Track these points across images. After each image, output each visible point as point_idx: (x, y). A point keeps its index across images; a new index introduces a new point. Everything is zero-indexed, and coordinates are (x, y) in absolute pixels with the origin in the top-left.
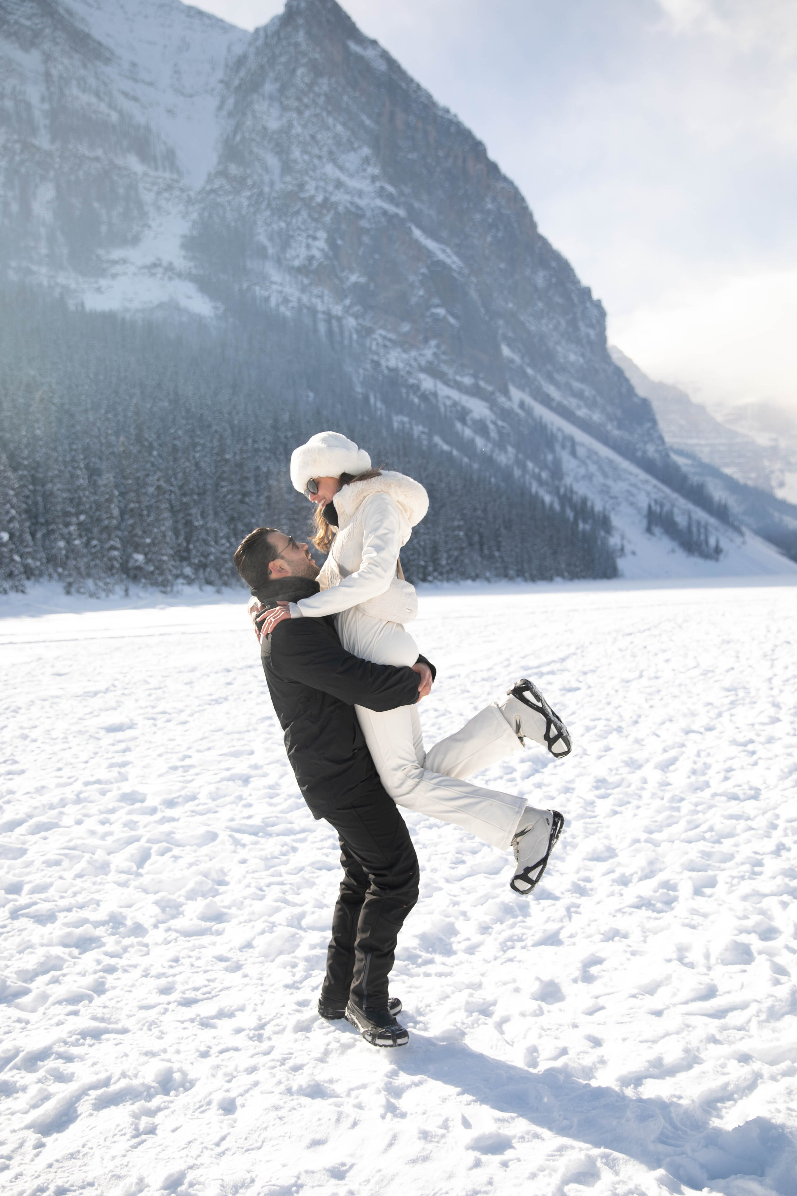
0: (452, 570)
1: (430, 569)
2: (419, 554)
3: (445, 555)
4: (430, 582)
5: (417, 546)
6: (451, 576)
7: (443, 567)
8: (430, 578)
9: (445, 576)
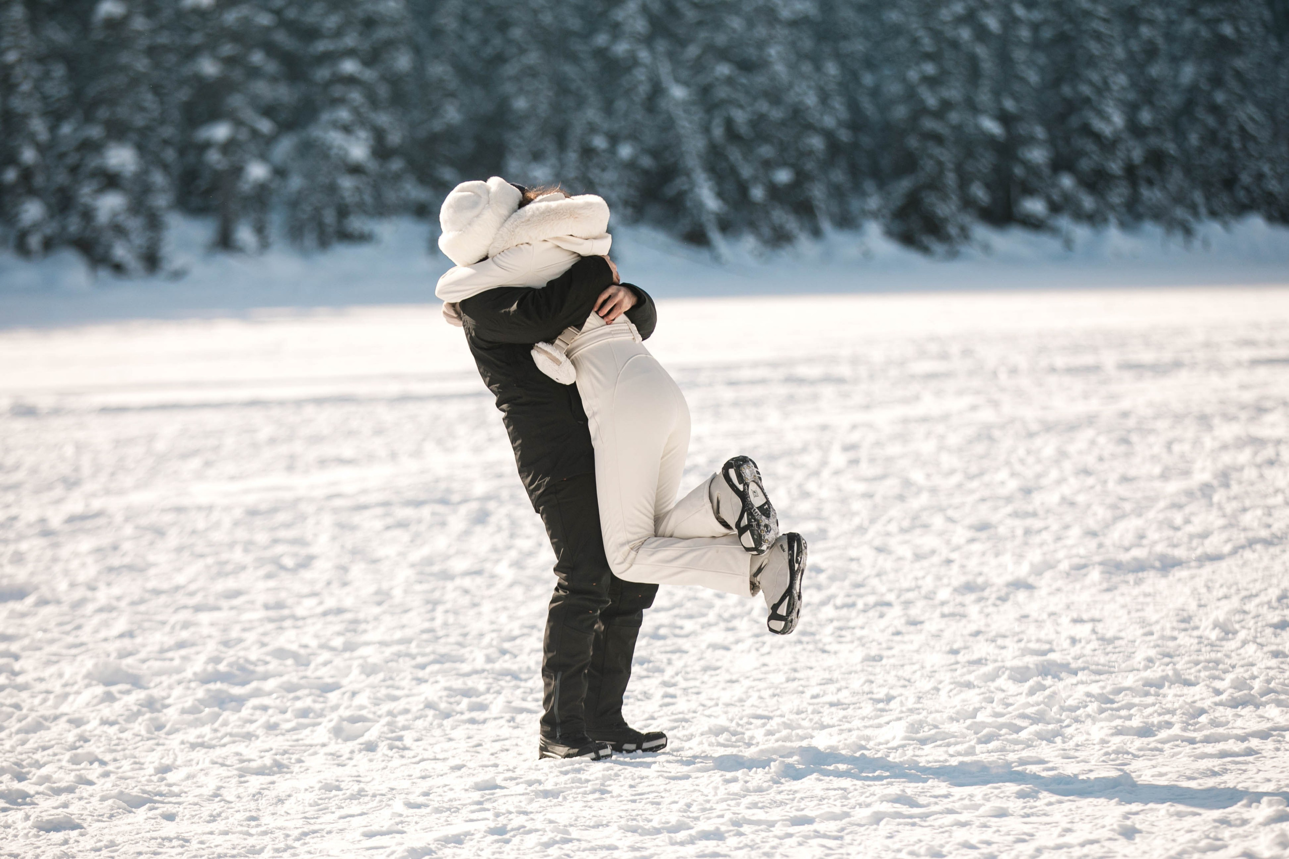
0: (1157, 159)
1: (1038, 155)
2: (974, 73)
3: (1121, 80)
4: (1033, 224)
5: (965, 34)
6: (1152, 195)
7: (1107, 145)
8: (1035, 206)
9: (1118, 195)
